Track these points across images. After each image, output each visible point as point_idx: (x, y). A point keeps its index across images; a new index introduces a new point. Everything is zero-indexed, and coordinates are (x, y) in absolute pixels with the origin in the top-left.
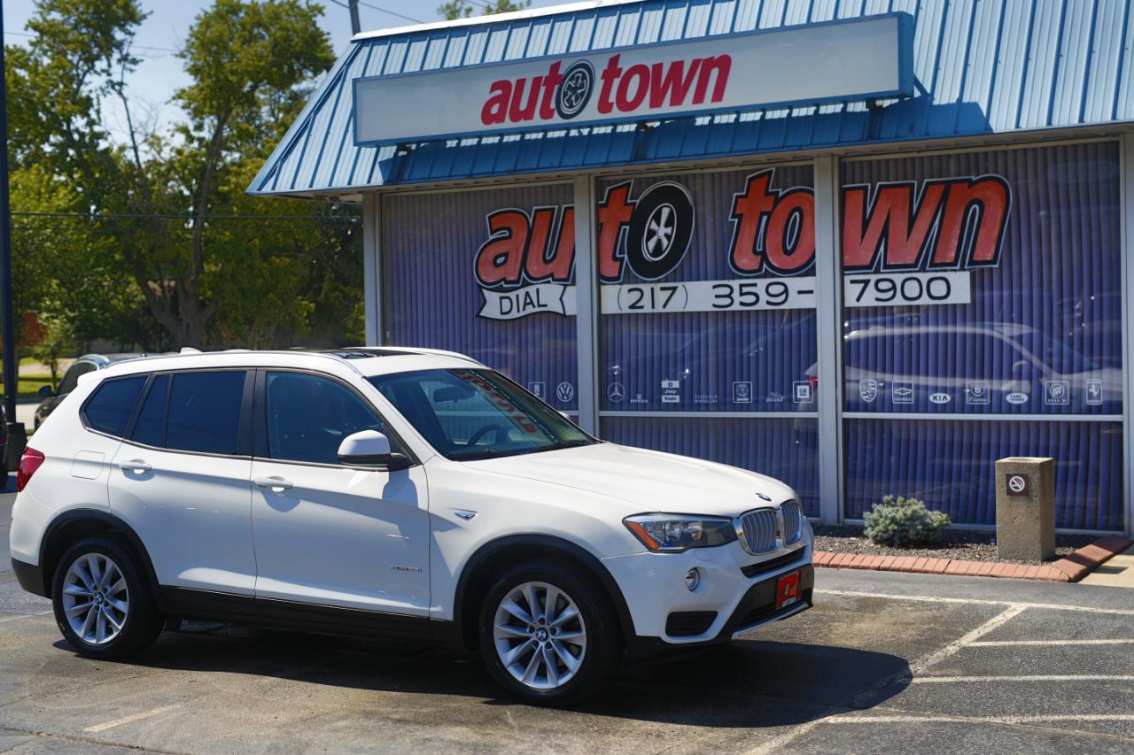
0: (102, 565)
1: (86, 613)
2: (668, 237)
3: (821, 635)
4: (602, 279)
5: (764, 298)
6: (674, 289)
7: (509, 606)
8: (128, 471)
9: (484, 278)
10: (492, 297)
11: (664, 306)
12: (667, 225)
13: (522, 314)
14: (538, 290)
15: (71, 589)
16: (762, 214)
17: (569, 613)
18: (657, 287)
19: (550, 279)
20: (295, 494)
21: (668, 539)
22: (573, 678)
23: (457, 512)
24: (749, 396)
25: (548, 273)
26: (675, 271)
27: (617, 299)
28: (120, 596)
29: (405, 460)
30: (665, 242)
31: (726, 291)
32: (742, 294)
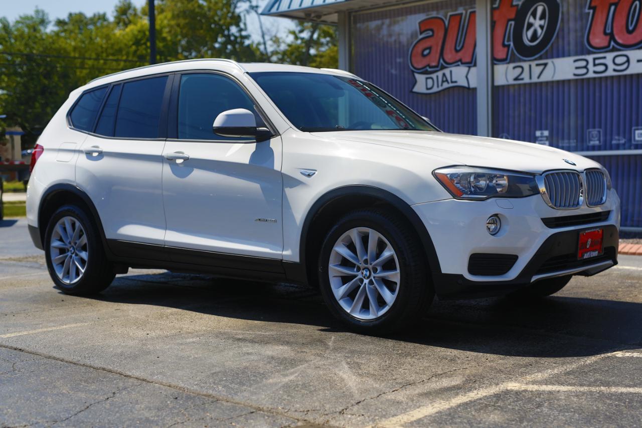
0: (73, 225)
1: (64, 261)
2: (542, 27)
3: (631, 295)
4: (495, 60)
5: (611, 66)
6: (545, 65)
7: (340, 249)
8: (89, 154)
9: (415, 65)
10: (420, 78)
11: (539, 77)
12: (541, 19)
13: (440, 88)
14: (451, 72)
15: (56, 244)
16: (611, 5)
17: (388, 253)
18: (533, 64)
19: (459, 63)
20: (191, 163)
21: (473, 189)
22: (390, 309)
23: (302, 171)
24: (599, 140)
25: (458, 58)
26: (547, 51)
27: (505, 74)
28: (84, 248)
29: (269, 132)
30: (539, 31)
31: (583, 63)
32: (595, 65)
